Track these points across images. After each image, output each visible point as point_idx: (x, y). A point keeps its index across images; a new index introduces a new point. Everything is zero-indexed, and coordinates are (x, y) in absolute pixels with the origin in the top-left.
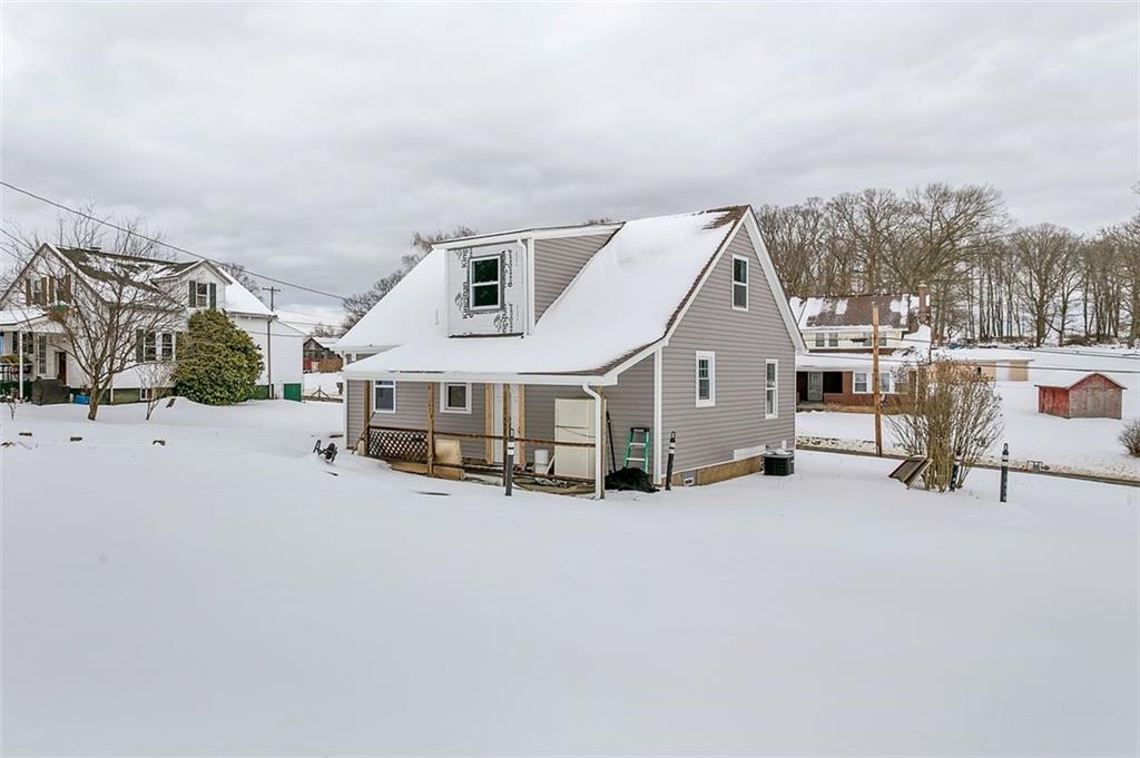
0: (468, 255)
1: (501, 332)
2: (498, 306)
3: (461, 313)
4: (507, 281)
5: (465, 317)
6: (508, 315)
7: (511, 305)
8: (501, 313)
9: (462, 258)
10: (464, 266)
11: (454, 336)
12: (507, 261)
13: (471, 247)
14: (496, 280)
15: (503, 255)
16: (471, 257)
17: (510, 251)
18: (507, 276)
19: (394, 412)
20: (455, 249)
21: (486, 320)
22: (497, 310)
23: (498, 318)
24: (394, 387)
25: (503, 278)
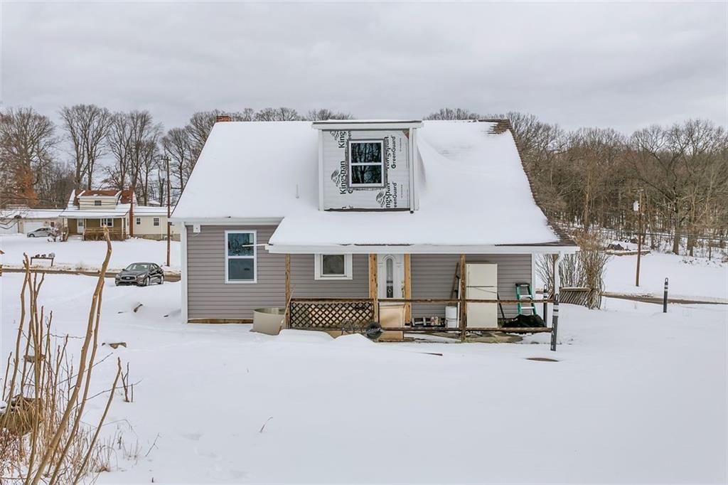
0: (346, 137)
1: (384, 207)
2: (382, 184)
3: (338, 189)
4: (391, 163)
5: (343, 193)
6: (392, 192)
7: (395, 184)
8: (385, 190)
9: (339, 139)
10: (341, 147)
11: (331, 210)
12: (391, 145)
13: (350, 130)
14: (380, 161)
15: (385, 139)
16: (350, 139)
17: (394, 138)
18: (391, 159)
19: (255, 281)
20: (331, 130)
21: (367, 195)
22: (380, 188)
23: (380, 195)
24: (254, 257)
25: (386, 160)
